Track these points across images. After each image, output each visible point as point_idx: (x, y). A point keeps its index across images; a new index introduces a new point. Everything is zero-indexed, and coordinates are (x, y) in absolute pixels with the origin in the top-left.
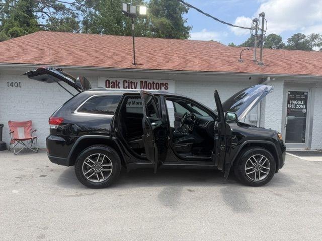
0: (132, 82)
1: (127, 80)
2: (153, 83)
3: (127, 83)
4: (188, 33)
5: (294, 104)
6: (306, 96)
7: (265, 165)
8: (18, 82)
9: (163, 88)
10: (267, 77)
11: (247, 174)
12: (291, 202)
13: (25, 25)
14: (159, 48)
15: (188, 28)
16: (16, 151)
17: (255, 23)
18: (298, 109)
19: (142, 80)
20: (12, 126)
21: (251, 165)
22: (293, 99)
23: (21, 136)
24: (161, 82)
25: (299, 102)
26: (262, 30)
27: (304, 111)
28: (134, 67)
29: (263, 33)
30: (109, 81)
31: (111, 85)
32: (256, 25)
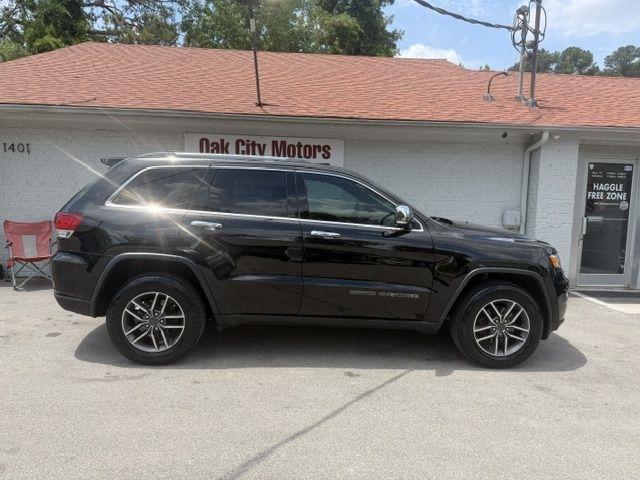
0: (254, 144)
1: (244, 138)
2: (299, 145)
3: (243, 144)
4: (394, 46)
5: (601, 191)
6: (630, 175)
7: (519, 322)
8: (25, 142)
9: (319, 155)
10: (542, 133)
11: (478, 341)
12: (568, 406)
13: (67, 32)
14: (320, 75)
15: (394, 36)
16: (18, 283)
17: (521, 16)
18: (611, 201)
19: (275, 139)
20: (12, 233)
21: (487, 322)
22: (599, 181)
23: (30, 252)
24: (316, 142)
25: (613, 187)
26: (536, 32)
27: (623, 206)
28: (258, 110)
29: (537, 37)
30: (207, 141)
31: (211, 148)
32: (525, 22)
